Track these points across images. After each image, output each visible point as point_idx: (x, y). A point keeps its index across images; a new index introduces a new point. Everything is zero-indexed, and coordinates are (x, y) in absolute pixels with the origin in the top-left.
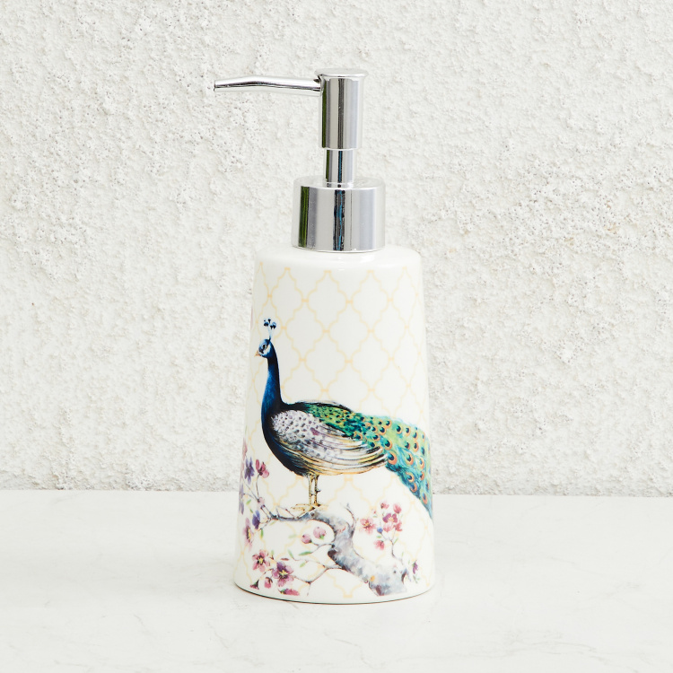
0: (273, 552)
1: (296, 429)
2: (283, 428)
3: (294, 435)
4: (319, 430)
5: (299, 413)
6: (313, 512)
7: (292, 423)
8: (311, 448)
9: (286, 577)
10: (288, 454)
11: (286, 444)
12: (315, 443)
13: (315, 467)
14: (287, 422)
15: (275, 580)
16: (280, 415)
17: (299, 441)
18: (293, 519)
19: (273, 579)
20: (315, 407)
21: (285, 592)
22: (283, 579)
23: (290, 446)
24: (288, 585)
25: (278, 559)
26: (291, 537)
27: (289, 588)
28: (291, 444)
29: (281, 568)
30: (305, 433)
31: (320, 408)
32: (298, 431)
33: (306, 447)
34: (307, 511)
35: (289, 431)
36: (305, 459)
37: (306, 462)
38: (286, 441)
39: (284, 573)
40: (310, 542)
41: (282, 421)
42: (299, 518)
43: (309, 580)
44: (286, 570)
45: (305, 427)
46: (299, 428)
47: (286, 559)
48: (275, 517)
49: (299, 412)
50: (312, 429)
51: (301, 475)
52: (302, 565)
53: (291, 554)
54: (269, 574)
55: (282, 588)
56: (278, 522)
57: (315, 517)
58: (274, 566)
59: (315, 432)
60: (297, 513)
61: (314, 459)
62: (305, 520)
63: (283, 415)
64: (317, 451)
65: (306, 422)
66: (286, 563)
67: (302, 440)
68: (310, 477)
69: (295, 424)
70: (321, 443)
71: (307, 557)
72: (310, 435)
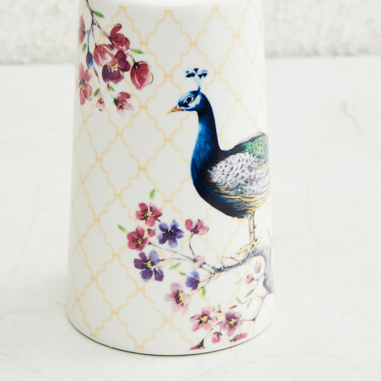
0: (219, 305)
1: (236, 173)
2: (223, 177)
3: (235, 179)
4: (253, 166)
5: (239, 156)
6: (253, 249)
7: (232, 169)
8: (248, 187)
9: (236, 324)
10: (230, 201)
11: (228, 192)
12: (251, 180)
13: (252, 204)
14: (227, 169)
15: (224, 332)
16: (219, 165)
17: (239, 184)
18: (239, 264)
19: (222, 332)
20: (250, 143)
21: (235, 340)
22: (232, 327)
23: (232, 193)
24: (238, 331)
25: (226, 310)
26: (237, 283)
27: (239, 334)
28: (232, 190)
29: (229, 318)
30: (244, 174)
31: (253, 143)
32: (238, 174)
33: (245, 187)
34: (248, 252)
35: (229, 178)
36: (245, 200)
37: (246, 202)
38: (227, 189)
39: (233, 321)
40: (253, 279)
41: (221, 170)
42: (244, 261)
43: (253, 318)
44: (235, 318)
45: (243, 168)
46: (239, 171)
47: (235, 307)
48: (220, 270)
49: (237, 154)
50: (249, 167)
51: (242, 217)
52: (248, 306)
53: (238, 300)
54: (217, 329)
55: (232, 337)
56: (223, 274)
57: (255, 253)
58: (222, 318)
59: (250, 169)
60: (240, 258)
61: (251, 196)
62: (248, 261)
63: (222, 164)
64: (252, 188)
65: (244, 162)
66: (234, 310)
67: (242, 182)
68: (249, 216)
69: (234, 169)
70: (255, 178)
71: (251, 296)
72: (247, 174)
